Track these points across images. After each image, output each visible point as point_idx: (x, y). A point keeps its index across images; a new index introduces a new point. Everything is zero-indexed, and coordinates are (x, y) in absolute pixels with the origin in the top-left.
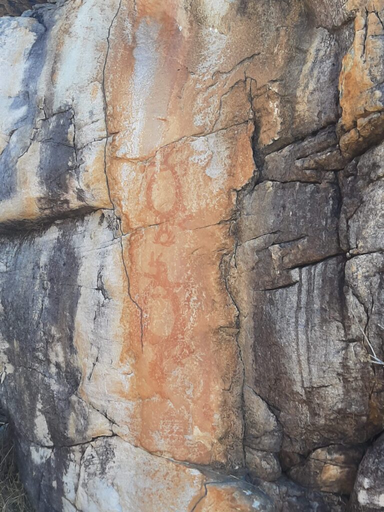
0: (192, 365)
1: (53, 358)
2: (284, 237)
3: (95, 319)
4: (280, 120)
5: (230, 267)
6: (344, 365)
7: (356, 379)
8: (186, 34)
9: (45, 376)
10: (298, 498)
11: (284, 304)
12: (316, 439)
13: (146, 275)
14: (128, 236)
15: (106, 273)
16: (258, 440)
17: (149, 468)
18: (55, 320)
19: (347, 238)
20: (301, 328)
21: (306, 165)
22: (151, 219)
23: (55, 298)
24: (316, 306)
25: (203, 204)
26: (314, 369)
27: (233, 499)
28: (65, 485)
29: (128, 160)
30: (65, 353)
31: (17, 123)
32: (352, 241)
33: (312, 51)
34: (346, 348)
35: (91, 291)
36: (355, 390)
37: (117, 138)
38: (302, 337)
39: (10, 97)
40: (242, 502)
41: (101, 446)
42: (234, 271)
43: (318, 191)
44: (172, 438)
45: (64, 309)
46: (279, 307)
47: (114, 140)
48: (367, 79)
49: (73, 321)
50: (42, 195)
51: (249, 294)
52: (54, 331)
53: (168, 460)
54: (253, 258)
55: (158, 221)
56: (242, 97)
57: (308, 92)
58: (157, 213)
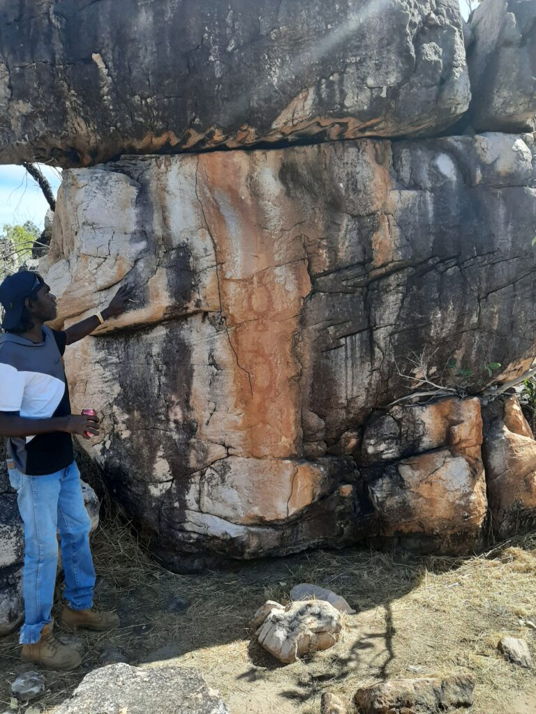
0: (281, 401)
1: (172, 417)
2: (336, 322)
3: (210, 384)
4: (328, 260)
5: (299, 341)
6: (370, 384)
7: (373, 389)
8: (249, 202)
9: (167, 431)
10: (337, 461)
11: (336, 357)
12: (343, 427)
13: (250, 351)
14: (233, 328)
15: (217, 354)
16: (314, 436)
17: (259, 468)
18: (175, 390)
19: (375, 320)
20: (349, 369)
21: (349, 284)
22: (251, 317)
23: (172, 376)
24: (358, 355)
25: (285, 306)
26: (355, 388)
27: (311, 470)
28: (188, 501)
29: (234, 281)
30: (183, 412)
31: (141, 253)
32: (377, 321)
33: (344, 225)
34: (371, 374)
35: (204, 367)
36: (371, 395)
37: (223, 266)
38: (350, 372)
39: (126, 233)
40: (316, 470)
41: (219, 465)
42: (301, 344)
43: (353, 297)
44: (272, 446)
45: (181, 382)
46: (333, 359)
47: (222, 268)
48: (393, 246)
49: (189, 388)
50: (171, 305)
51: (310, 356)
52: (174, 398)
53: (271, 460)
54: (315, 335)
55: (256, 318)
56: (300, 245)
57: (345, 247)
58: (256, 313)
